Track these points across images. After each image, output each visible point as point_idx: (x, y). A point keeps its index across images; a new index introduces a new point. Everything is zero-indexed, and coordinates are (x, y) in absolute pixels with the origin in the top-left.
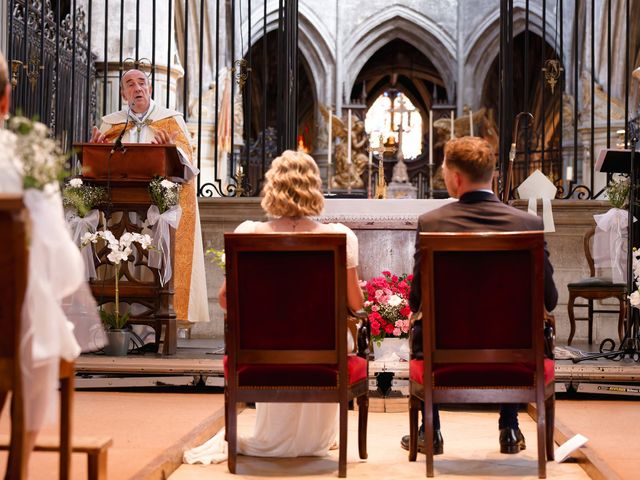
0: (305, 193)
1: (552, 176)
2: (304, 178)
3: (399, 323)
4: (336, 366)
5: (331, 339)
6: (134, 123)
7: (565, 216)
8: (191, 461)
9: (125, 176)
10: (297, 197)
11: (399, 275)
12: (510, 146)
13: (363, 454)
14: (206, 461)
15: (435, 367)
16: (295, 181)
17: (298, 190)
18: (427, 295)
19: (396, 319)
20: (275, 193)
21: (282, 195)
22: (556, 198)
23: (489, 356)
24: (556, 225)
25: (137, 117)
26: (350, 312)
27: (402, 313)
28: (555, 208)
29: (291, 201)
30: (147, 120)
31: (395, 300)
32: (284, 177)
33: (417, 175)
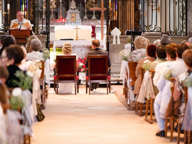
0: (69, 49)
1: (120, 29)
2: (69, 47)
3: (82, 69)
4: (74, 77)
5: (73, 73)
6: (19, 24)
7: (123, 40)
8: (50, 93)
9: (20, 37)
10: (68, 50)
11: (82, 58)
12: (109, 21)
13: (78, 93)
14: (52, 93)
15: (90, 77)
16: (68, 47)
17: (68, 49)
18: (89, 65)
19: (82, 68)
20: (64, 49)
21: (65, 49)
22: (121, 35)
23: (99, 75)
24: (121, 42)
25: (20, 22)
26: (76, 68)
27: (83, 67)
28: (120, 38)
29: (67, 50)
30: (22, 23)
31: (81, 64)
32: (66, 46)
33: (79, 3)
